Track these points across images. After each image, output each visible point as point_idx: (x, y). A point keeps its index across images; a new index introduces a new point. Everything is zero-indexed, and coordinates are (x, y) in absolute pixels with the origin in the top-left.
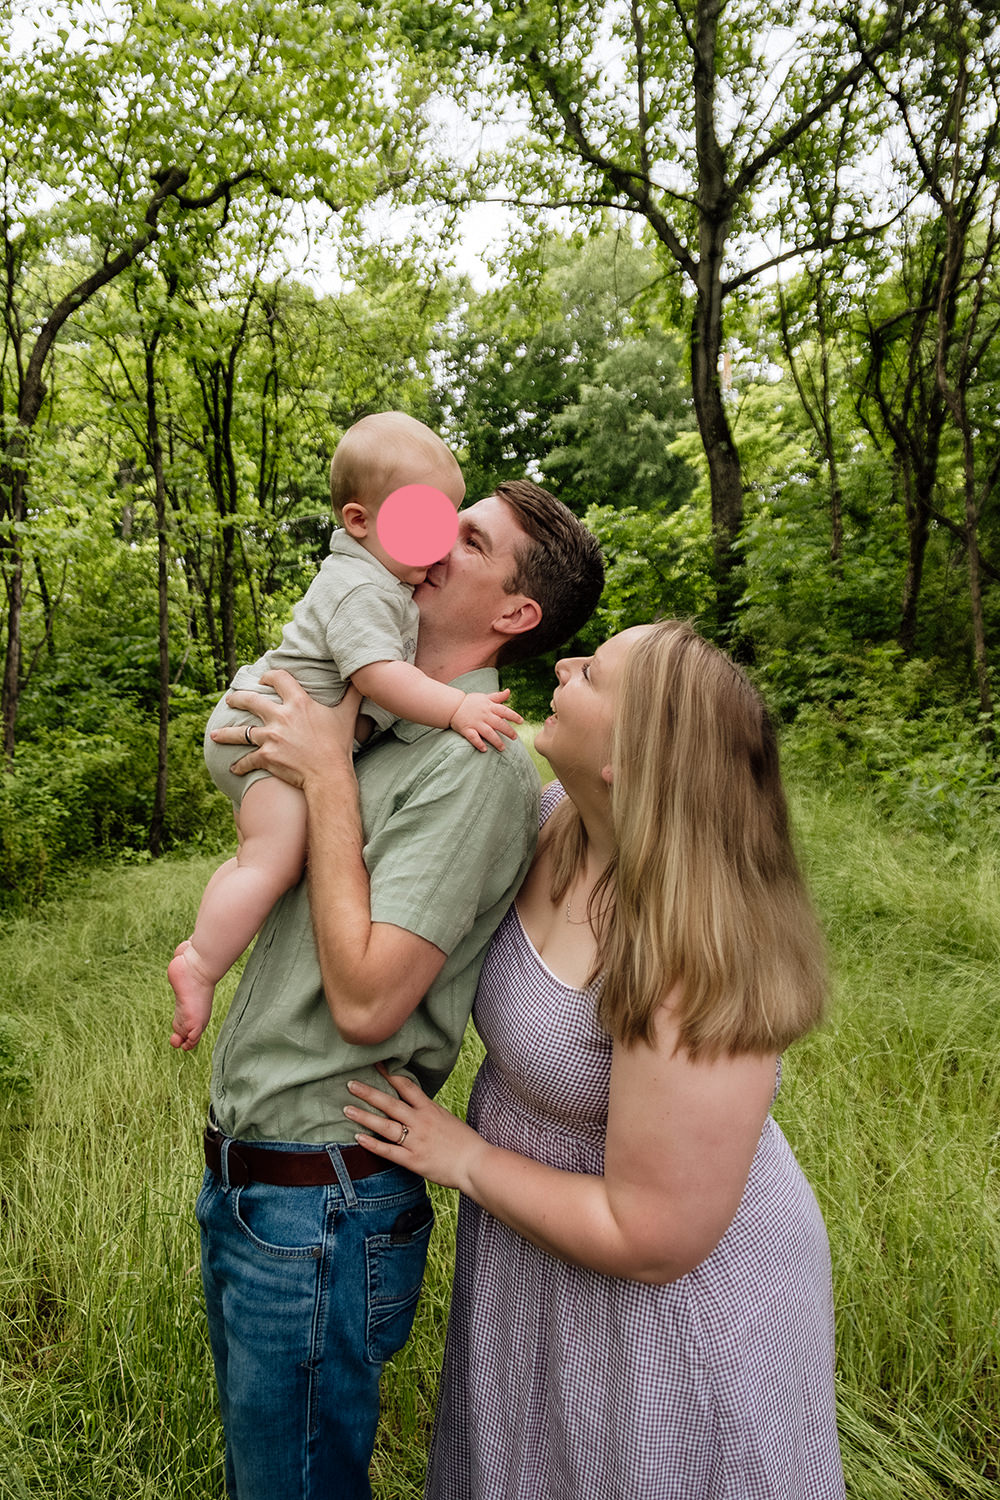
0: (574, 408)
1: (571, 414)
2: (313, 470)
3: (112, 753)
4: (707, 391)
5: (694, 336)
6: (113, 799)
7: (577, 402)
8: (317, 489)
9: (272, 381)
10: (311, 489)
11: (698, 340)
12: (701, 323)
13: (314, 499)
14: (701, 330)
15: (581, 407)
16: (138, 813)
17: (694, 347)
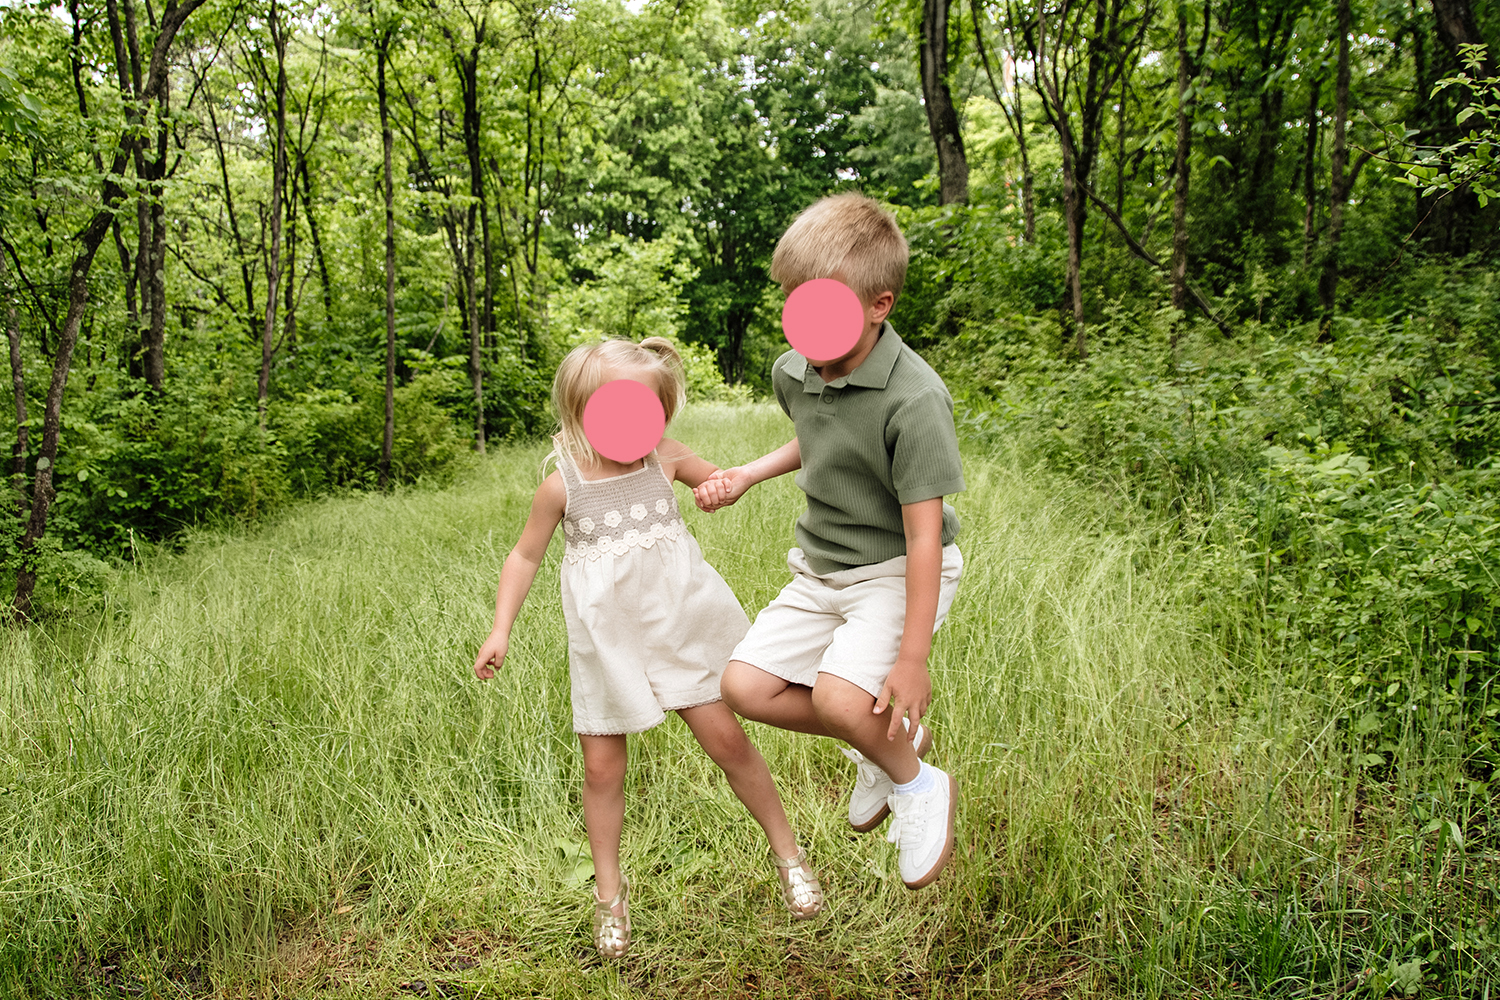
0: (871, 110)
1: (868, 115)
2: (622, 168)
3: (342, 409)
4: (934, 87)
5: (922, 38)
6: (348, 448)
7: (873, 104)
8: (626, 185)
9: (535, 77)
10: (622, 184)
11: (925, 41)
12: (928, 26)
13: (624, 193)
14: (928, 32)
15: (877, 109)
16: (370, 461)
17: (922, 48)
